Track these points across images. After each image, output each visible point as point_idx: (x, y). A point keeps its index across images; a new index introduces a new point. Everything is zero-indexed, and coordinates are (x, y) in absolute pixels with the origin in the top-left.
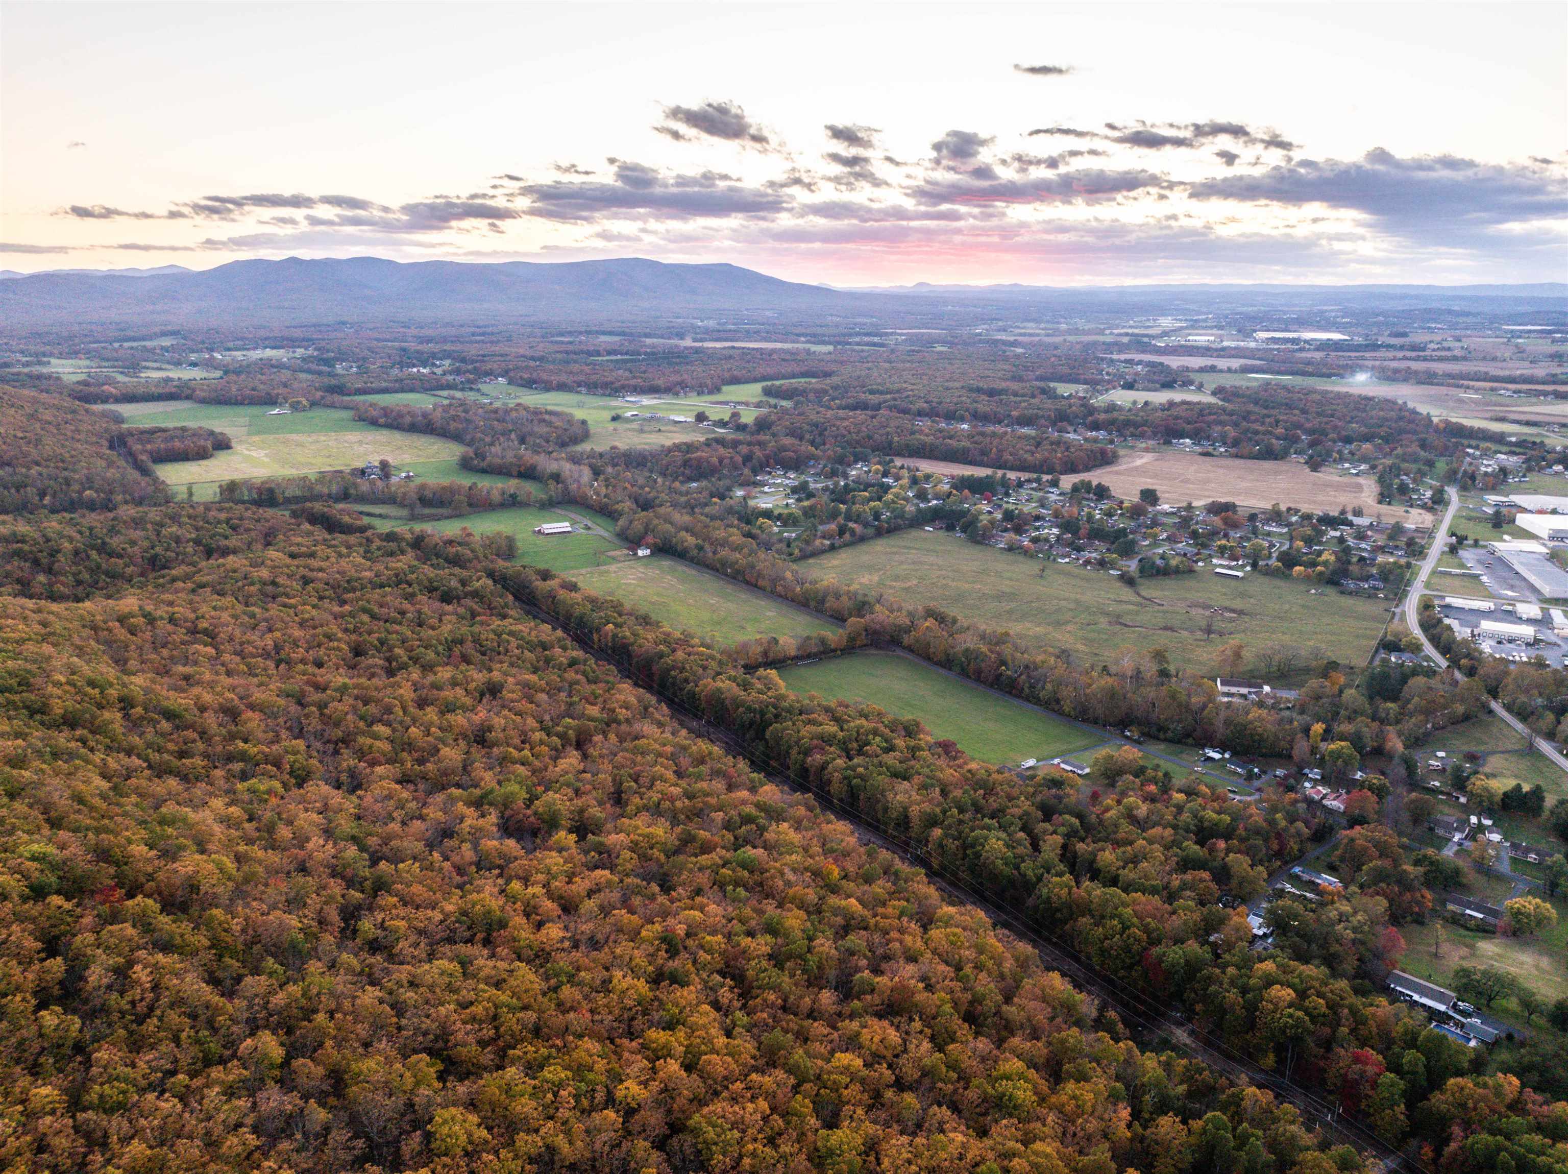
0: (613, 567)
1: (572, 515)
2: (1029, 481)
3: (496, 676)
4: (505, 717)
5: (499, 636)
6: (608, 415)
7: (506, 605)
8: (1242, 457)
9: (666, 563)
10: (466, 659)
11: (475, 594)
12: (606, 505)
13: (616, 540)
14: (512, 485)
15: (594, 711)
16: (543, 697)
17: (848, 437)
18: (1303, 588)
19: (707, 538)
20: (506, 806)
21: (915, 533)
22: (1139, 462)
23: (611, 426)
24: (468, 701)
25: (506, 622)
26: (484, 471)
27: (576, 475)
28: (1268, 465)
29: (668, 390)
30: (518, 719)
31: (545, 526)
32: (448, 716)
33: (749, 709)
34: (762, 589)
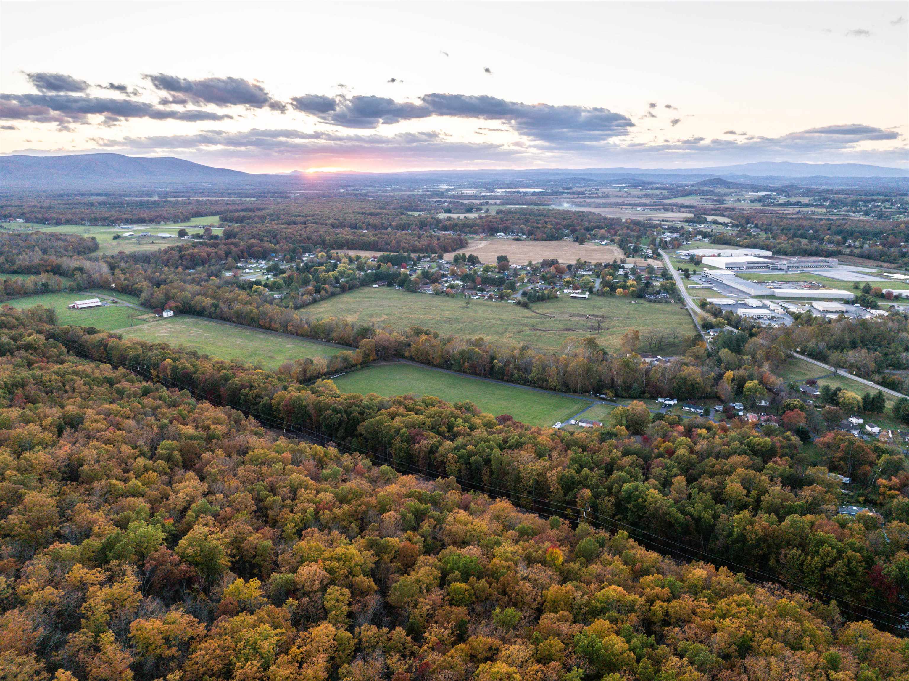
0: (145, 326)
1: (100, 295)
2: (424, 257)
3: (71, 409)
4: (94, 447)
5: (63, 376)
6: (111, 236)
7: (61, 353)
8: (538, 240)
9: (189, 320)
10: (30, 400)
11: (28, 347)
12: (127, 286)
13: (142, 309)
14: (43, 278)
15: (189, 430)
16: (131, 423)
17: (294, 238)
18: (626, 301)
19: (218, 299)
20: (142, 556)
21: (367, 289)
22: (481, 246)
23: (115, 242)
24: (47, 436)
25: (66, 365)
26: (15, 272)
27: (97, 268)
28: (554, 243)
29: (151, 221)
30: (110, 447)
31: (78, 302)
32: (27, 454)
33: (336, 411)
34: (276, 330)
